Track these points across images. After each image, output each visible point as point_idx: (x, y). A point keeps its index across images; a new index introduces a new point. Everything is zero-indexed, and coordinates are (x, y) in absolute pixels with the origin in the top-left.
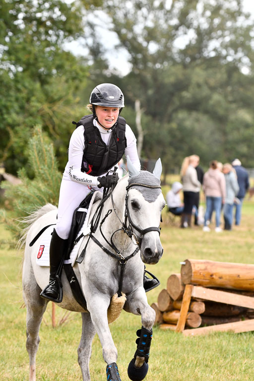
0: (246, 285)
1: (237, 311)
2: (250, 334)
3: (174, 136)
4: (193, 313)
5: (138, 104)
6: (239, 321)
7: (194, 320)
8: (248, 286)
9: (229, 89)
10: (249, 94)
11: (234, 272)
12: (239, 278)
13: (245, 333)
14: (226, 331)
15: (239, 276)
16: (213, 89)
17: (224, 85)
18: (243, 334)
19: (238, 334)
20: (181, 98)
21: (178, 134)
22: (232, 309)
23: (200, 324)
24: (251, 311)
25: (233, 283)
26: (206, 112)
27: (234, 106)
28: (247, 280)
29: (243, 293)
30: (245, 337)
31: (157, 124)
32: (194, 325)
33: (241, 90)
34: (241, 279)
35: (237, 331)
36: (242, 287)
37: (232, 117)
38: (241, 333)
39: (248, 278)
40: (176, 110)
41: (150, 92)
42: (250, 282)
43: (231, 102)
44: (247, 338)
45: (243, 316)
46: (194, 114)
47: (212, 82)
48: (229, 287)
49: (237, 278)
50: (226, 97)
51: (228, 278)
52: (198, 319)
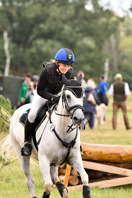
0: (106, 158)
1: (100, 175)
2: (109, 189)
3: (34, 59)
4: (73, 176)
5: (5, 34)
6: (101, 181)
7: (74, 180)
8: (108, 159)
9: (76, 22)
10: (92, 25)
11: (98, 150)
12: (101, 154)
13: (106, 188)
14: (94, 187)
15: (101, 152)
16: (64, 22)
17: (72, 19)
18: (105, 189)
19: (102, 189)
20: (40, 30)
21: (37, 57)
22: (97, 173)
23: (77, 183)
24: (109, 175)
25: (98, 157)
26: (59, 40)
27: (80, 35)
28: (106, 155)
29: (104, 163)
30: (106, 191)
31: (21, 49)
32: (74, 184)
33: (86, 23)
34: (103, 154)
35: (101, 187)
36: (103, 160)
37: (79, 43)
38: (103, 189)
39: (107, 154)
40: (35, 39)
41: (15, 25)
42: (108, 156)
43: (78, 32)
44: (107, 191)
45: (104, 178)
46: (50, 42)
47: (64, 17)
48: (95, 159)
49: (100, 154)
50: (74, 28)
51: (94, 153)
52: (76, 180)
